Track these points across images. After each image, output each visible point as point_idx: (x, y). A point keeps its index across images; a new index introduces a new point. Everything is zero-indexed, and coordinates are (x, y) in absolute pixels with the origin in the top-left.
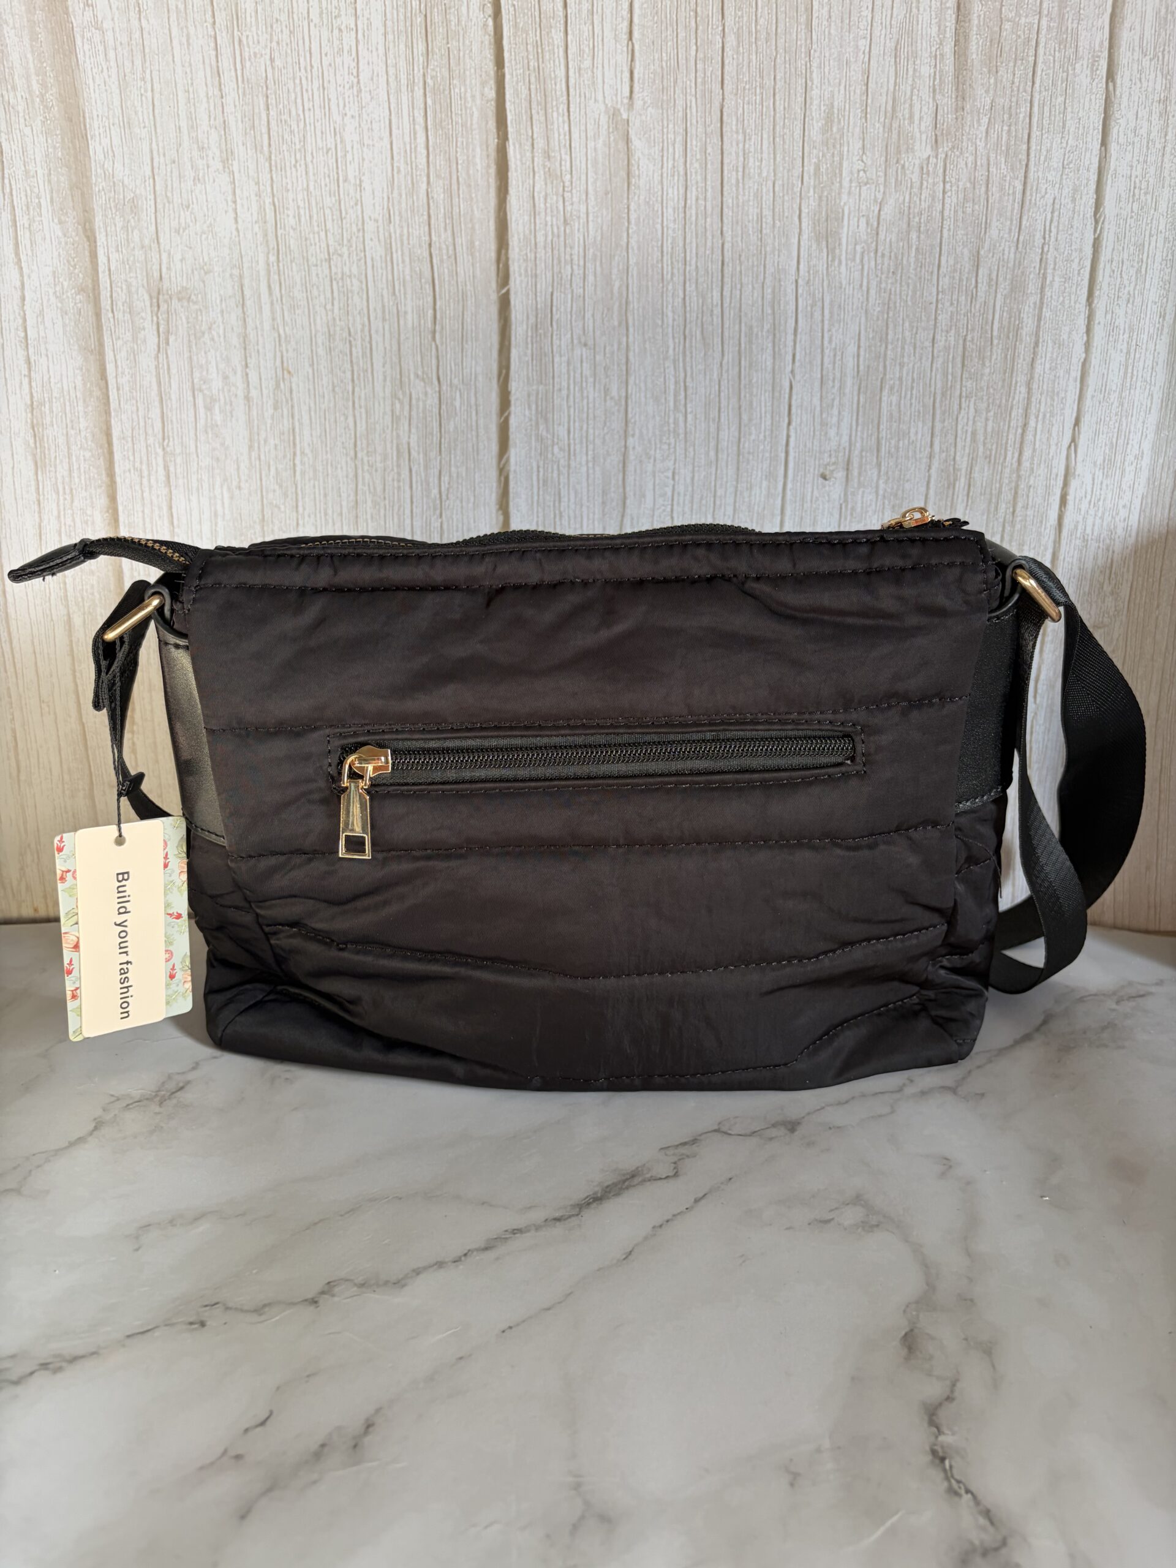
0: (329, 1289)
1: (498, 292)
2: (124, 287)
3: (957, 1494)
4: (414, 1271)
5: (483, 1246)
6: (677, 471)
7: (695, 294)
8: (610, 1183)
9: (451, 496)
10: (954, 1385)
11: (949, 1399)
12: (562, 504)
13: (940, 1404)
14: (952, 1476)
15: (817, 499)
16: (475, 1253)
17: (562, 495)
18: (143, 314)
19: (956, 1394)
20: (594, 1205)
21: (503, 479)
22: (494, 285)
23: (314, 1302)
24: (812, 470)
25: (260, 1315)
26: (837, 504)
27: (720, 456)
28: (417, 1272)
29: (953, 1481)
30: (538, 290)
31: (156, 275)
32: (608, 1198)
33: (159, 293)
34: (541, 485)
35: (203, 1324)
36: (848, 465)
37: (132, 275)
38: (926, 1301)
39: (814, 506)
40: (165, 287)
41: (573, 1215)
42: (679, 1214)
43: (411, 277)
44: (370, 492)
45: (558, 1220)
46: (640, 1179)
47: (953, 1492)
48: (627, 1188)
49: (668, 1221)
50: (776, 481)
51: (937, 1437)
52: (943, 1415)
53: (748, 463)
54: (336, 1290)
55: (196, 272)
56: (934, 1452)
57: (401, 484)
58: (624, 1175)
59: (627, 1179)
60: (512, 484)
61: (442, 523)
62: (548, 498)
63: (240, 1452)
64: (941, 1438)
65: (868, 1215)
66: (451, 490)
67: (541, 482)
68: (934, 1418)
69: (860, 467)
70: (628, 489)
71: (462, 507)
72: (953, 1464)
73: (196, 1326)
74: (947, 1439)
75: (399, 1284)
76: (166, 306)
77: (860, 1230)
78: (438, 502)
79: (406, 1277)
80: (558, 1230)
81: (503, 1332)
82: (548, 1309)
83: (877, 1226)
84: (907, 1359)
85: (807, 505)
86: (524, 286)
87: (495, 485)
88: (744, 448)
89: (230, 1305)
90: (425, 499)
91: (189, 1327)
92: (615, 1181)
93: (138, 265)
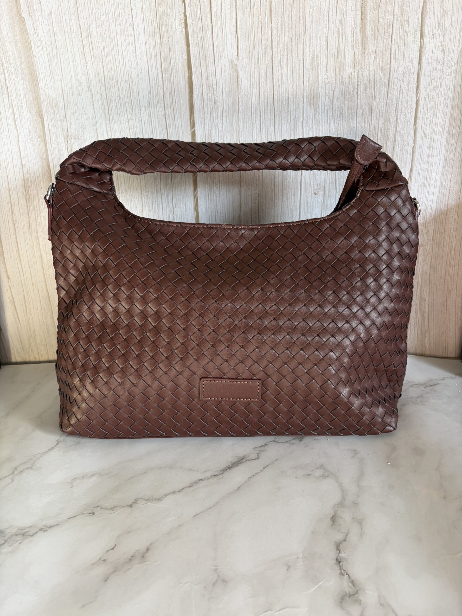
0: (136, 501)
1: (191, 130)
2: (55, 135)
3: (343, 575)
4: (165, 495)
5: (189, 485)
6: (260, 194)
7: (264, 128)
8: (234, 462)
9: (177, 206)
10: (347, 535)
11: (345, 540)
12: (218, 208)
13: (341, 542)
14: (342, 568)
15: (313, 202)
16: (186, 488)
17: (218, 204)
18: (62, 145)
19: (347, 539)
20: (228, 470)
21: (196, 199)
22: (189, 128)
23: (131, 506)
24: (311, 191)
25: (113, 510)
26: (321, 204)
27: (276, 188)
28: (166, 495)
29: (342, 570)
30: (206, 129)
31: (66, 130)
32: (234, 467)
33: (67, 137)
34: (210, 201)
35: (93, 514)
36: (324, 189)
37: (57, 130)
38: (341, 504)
39: (312, 205)
40: (69, 135)
41: (221, 474)
42: (258, 473)
43: (159, 126)
44: (147, 206)
45: (215, 476)
46: (245, 460)
47: (341, 574)
48: (240, 463)
49: (253, 476)
50: (297, 196)
51: (339, 554)
52: (342, 547)
53: (286, 190)
54: (138, 502)
55: (80, 129)
56: (337, 560)
57: (159, 203)
58: (239, 458)
59: (241, 460)
60: (199, 201)
61: (174, 216)
62: (212, 205)
63: (105, 559)
64: (340, 555)
65: (324, 472)
66: (177, 204)
67: (210, 200)
68: (339, 547)
69: (329, 189)
70: (242, 201)
71: (181, 210)
72: (343, 564)
73: (91, 514)
74: (342, 555)
75: (159, 499)
76: (70, 141)
77: (321, 478)
78: (172, 209)
79: (162, 497)
80: (215, 479)
81: (194, 516)
82: (210, 508)
83: (327, 476)
84: (332, 525)
85: (309, 205)
86: (200, 128)
87: (193, 202)
88: (285, 185)
89: (103, 507)
90: (167, 208)
91: (89, 515)
92: (236, 461)
93: (59, 127)
